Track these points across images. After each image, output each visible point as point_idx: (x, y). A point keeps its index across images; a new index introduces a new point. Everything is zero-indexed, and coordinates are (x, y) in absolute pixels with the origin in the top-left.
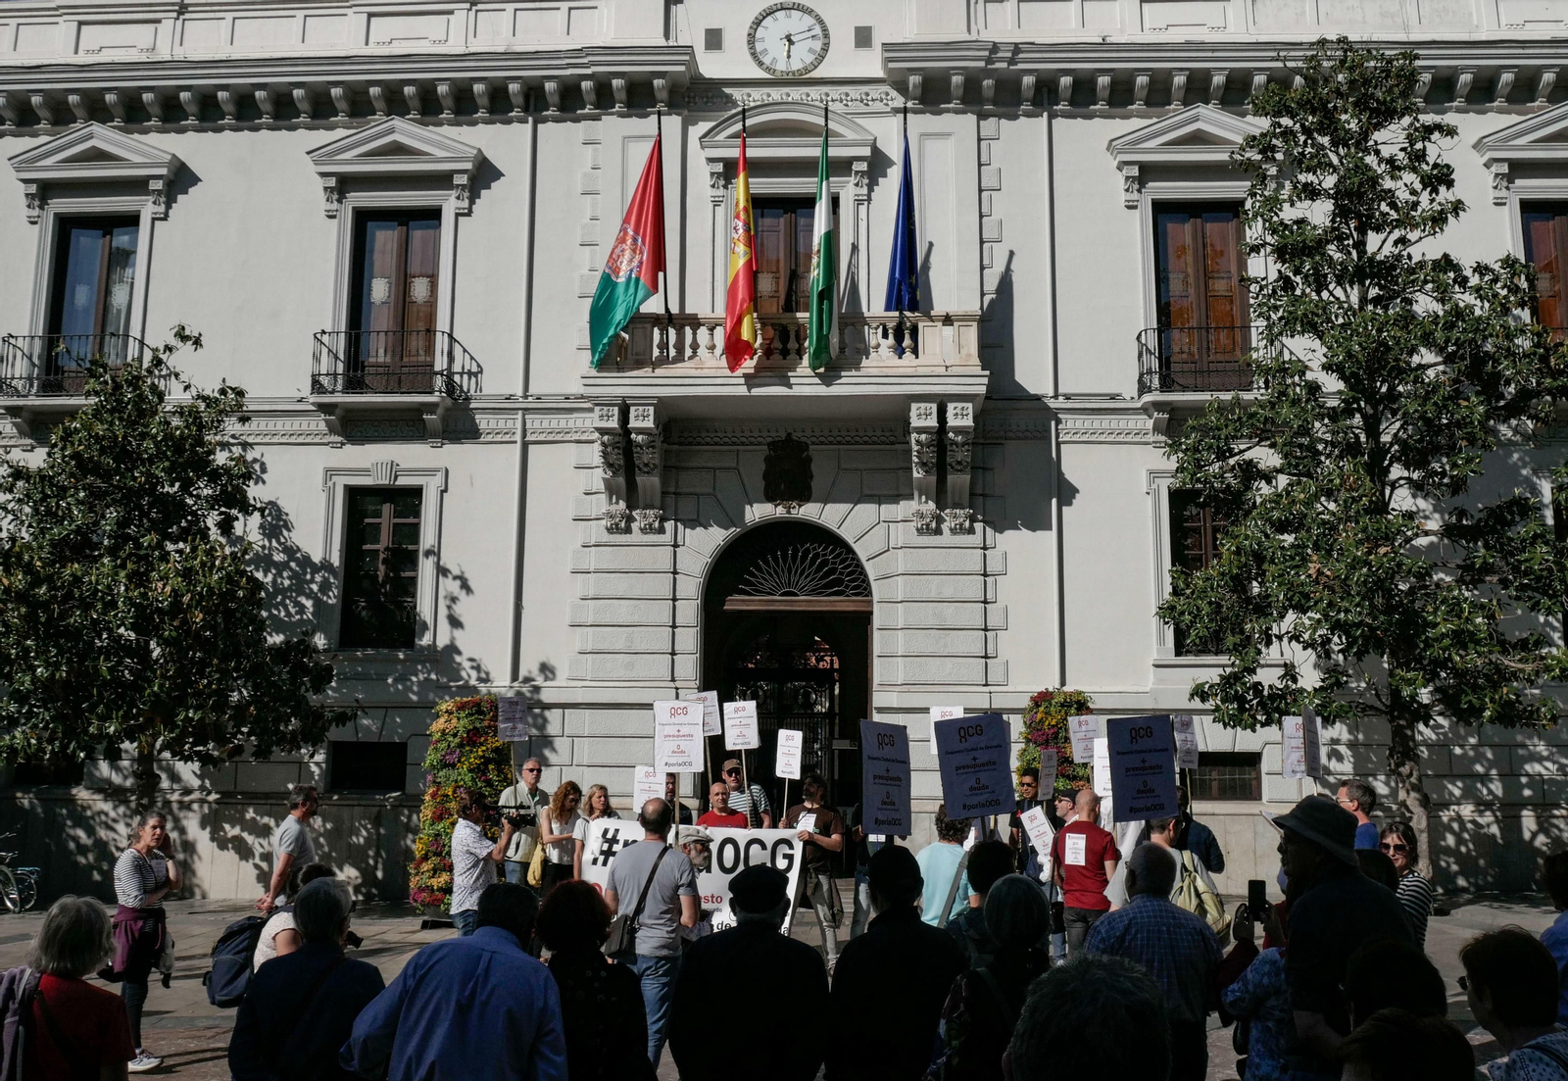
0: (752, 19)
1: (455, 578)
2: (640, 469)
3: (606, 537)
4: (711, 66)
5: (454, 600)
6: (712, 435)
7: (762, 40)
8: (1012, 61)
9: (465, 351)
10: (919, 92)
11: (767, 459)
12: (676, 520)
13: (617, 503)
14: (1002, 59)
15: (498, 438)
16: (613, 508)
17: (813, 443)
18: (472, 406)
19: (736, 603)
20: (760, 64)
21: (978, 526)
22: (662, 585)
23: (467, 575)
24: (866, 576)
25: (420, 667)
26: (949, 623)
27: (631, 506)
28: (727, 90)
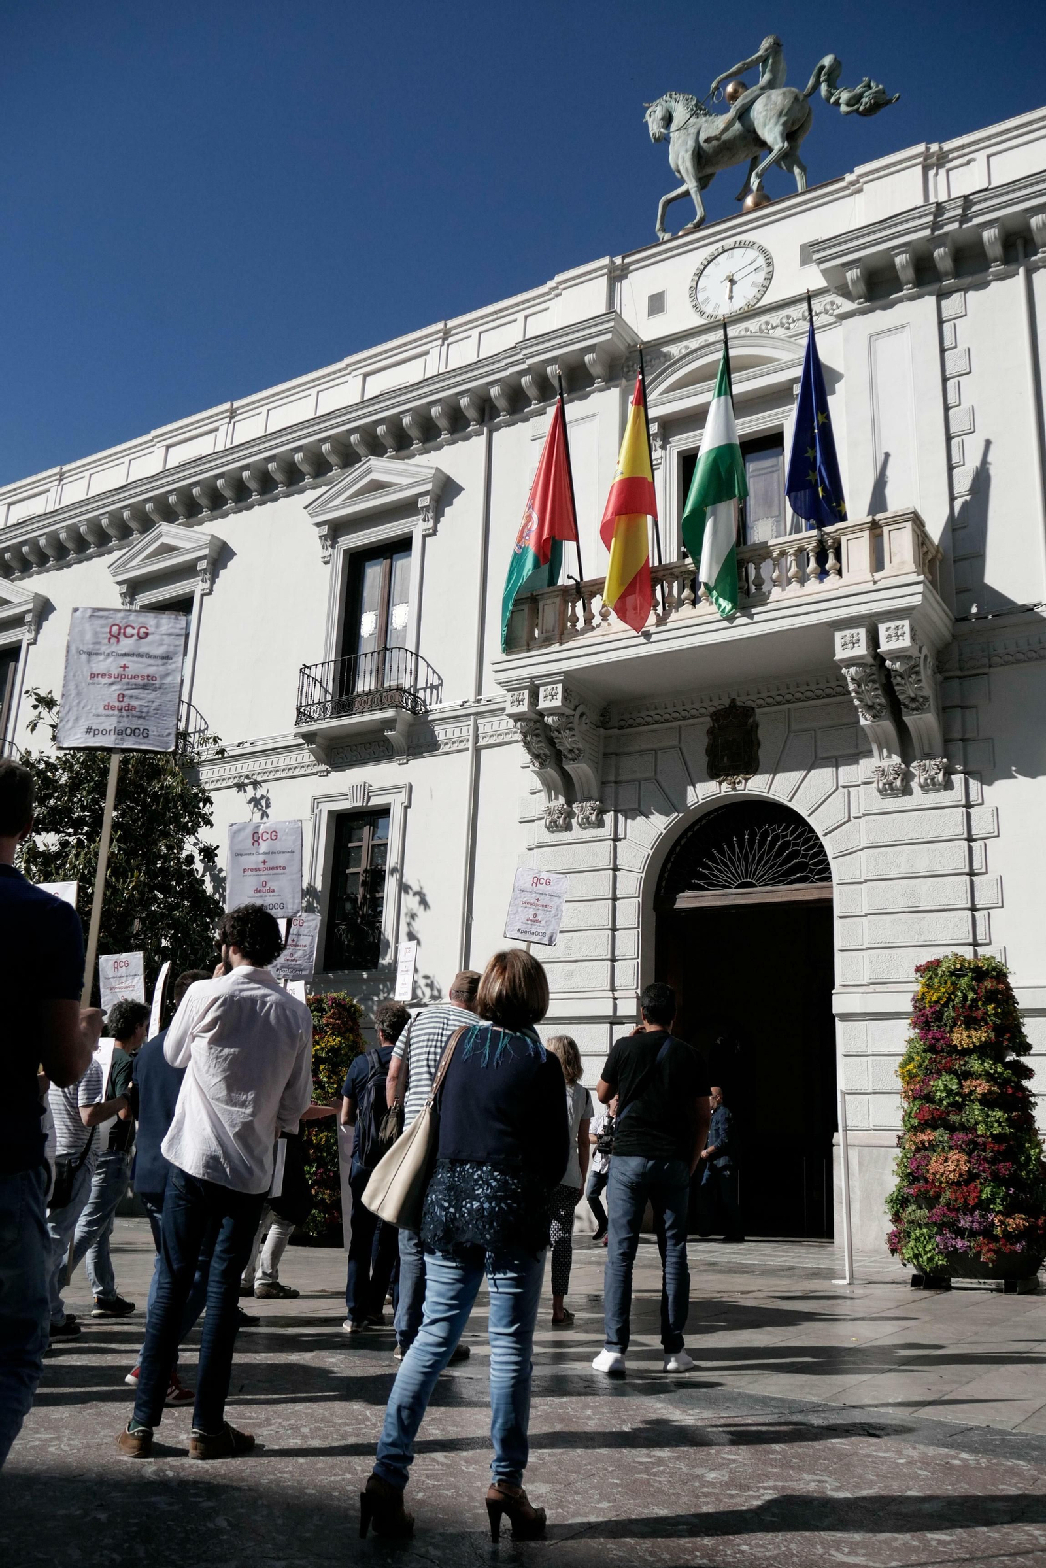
0: (694, 271)
1: (415, 894)
2: (567, 757)
3: (548, 837)
4: (648, 330)
6: (652, 713)
7: (704, 289)
8: (964, 218)
9: (428, 665)
10: (861, 288)
11: (710, 732)
12: (616, 812)
13: (557, 799)
14: (951, 220)
15: (455, 747)
16: (554, 803)
17: (760, 706)
18: (430, 718)
19: (686, 900)
20: (702, 313)
21: (958, 779)
22: (601, 884)
23: (425, 891)
25: (381, 987)
27: (569, 802)
28: (665, 350)
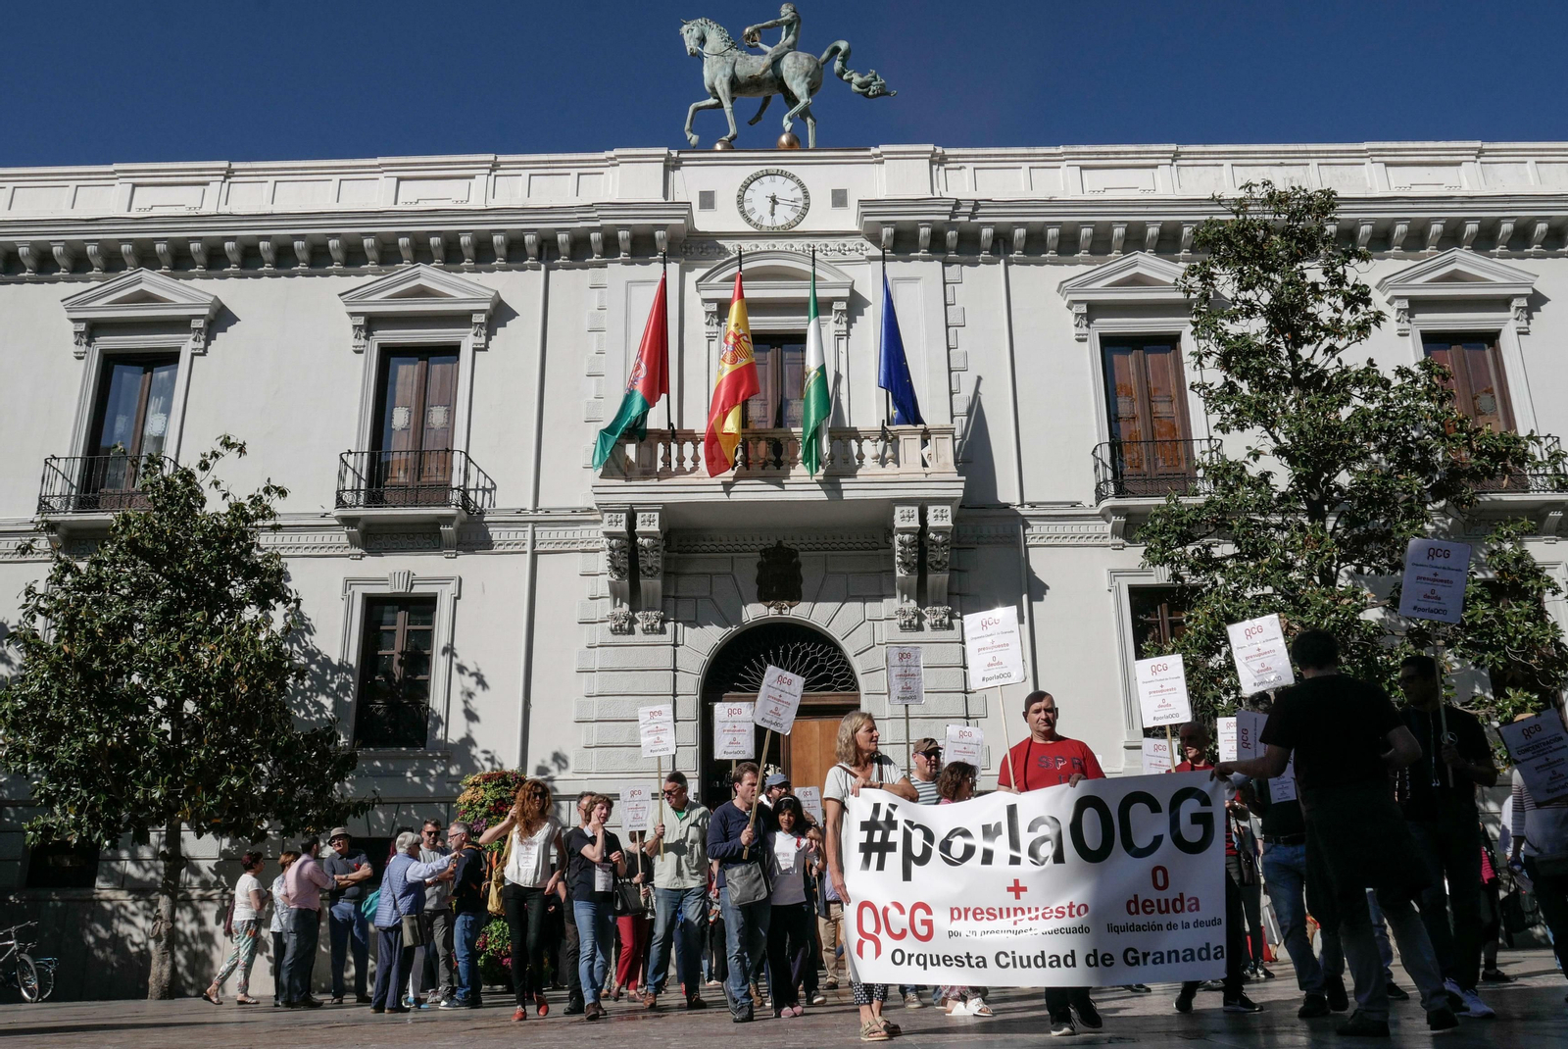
0: (741, 183)
1: (471, 675)
2: (644, 573)
3: (611, 638)
4: (704, 222)
5: (470, 695)
6: (708, 543)
7: (750, 200)
8: (972, 216)
9: (479, 470)
10: (891, 243)
11: (760, 565)
12: (676, 622)
13: (621, 606)
14: (964, 214)
15: (509, 549)
16: (617, 611)
17: (802, 550)
18: (485, 519)
20: (749, 220)
21: (956, 622)
22: (664, 682)
23: (482, 672)
24: (853, 672)
26: (933, 712)
27: (633, 609)
28: (720, 242)
